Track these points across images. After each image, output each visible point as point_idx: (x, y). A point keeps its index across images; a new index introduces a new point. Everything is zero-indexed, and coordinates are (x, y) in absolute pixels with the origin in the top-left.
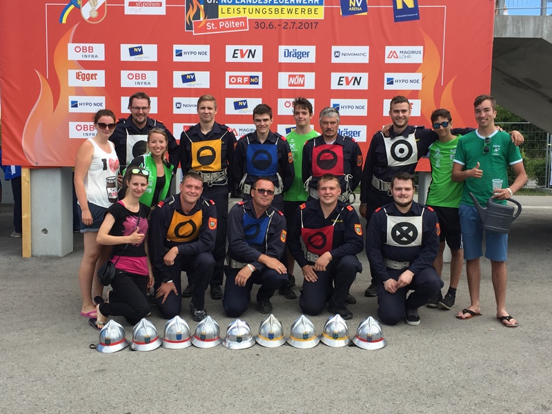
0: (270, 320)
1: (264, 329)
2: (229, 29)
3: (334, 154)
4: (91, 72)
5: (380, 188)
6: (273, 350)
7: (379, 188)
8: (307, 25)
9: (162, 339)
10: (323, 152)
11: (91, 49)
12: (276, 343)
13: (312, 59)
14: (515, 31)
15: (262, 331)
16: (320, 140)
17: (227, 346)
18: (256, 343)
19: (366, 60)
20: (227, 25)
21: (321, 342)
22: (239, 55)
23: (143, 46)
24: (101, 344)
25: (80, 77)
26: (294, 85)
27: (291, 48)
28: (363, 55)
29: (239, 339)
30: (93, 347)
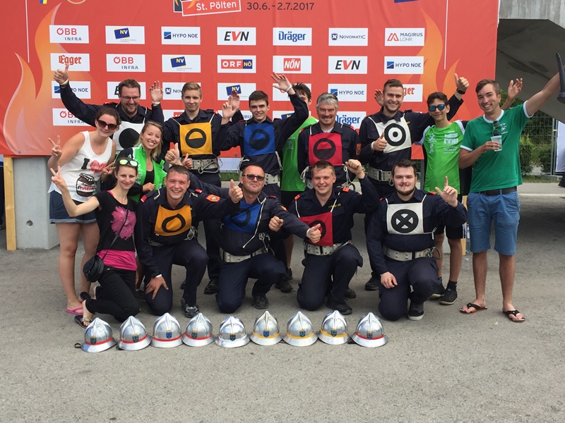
0: (265, 317)
1: (259, 326)
2: (221, 10)
3: (331, 143)
4: (75, 55)
5: (380, 178)
6: (268, 349)
7: (378, 179)
8: (302, 5)
9: (151, 337)
10: (320, 141)
11: (74, 32)
12: (271, 341)
13: (308, 42)
14: (521, 12)
15: (257, 328)
16: (317, 128)
17: (220, 344)
18: (251, 341)
19: (364, 43)
20: (218, 6)
21: (318, 339)
22: (231, 38)
23: (129, 27)
24: (87, 343)
25: (63, 61)
26: (290, 69)
27: (286, 30)
28: (362, 37)
29: (233, 337)
30: (79, 346)
